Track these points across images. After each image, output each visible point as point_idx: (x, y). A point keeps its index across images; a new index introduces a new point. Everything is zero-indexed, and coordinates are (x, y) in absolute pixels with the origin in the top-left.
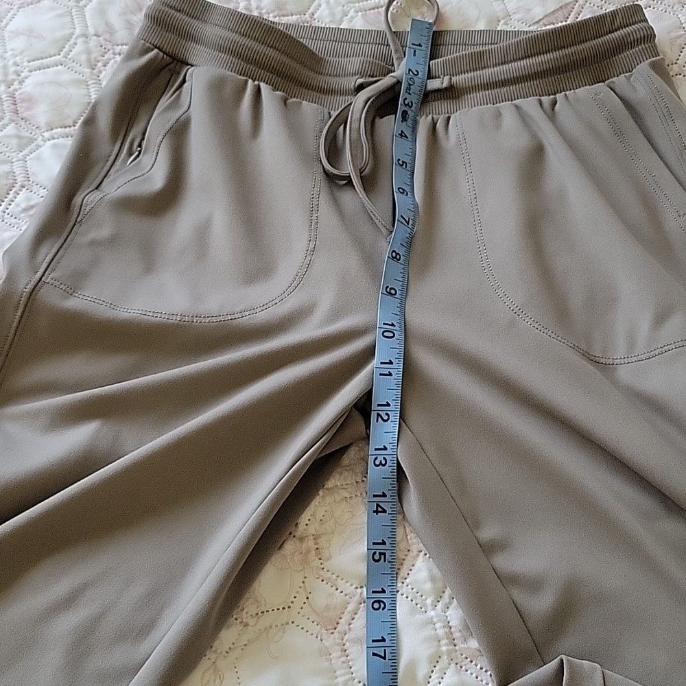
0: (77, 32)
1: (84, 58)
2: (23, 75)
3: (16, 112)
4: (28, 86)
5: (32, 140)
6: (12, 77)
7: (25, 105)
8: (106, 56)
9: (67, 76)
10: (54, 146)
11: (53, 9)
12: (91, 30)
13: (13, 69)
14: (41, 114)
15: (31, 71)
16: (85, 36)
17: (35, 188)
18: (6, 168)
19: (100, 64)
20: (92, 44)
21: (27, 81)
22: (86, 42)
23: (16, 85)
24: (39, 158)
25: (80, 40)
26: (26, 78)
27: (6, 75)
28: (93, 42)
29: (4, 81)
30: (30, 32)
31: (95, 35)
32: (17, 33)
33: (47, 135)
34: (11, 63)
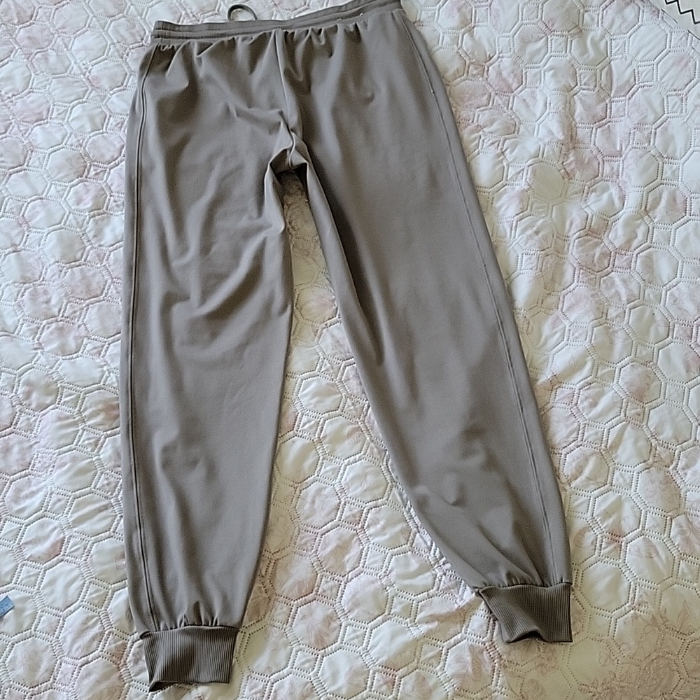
0: (109, 43)
1: (116, 54)
2: (89, 69)
3: (92, 85)
4: (94, 72)
5: (105, 96)
6: (84, 71)
7: (95, 81)
8: (127, 51)
9: (111, 64)
10: (117, 96)
11: (92, 35)
12: (115, 41)
13: (83, 67)
14: (105, 84)
15: (92, 66)
16: (113, 44)
17: (116, 116)
18: (99, 110)
19: (125, 55)
20: (118, 47)
21: (92, 71)
22: (115, 47)
23: (87, 74)
24: (112, 103)
25: (112, 46)
26: (91, 69)
27: (81, 70)
28: (118, 46)
29: (82, 73)
30: (85, 48)
31: (118, 42)
32: (79, 50)
33: (111, 92)
34: (81, 64)
